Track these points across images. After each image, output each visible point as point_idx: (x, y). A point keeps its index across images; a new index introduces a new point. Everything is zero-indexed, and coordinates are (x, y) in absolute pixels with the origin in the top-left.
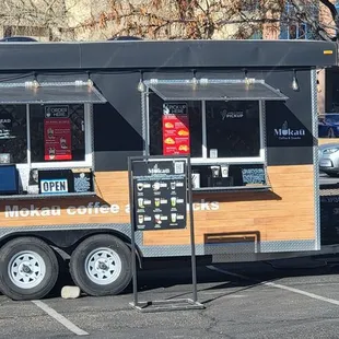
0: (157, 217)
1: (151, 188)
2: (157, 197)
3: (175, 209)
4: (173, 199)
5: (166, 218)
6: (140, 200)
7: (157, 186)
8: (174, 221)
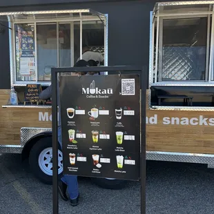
0: (96, 158)
1: (87, 116)
2: (95, 129)
3: (121, 149)
4: (119, 134)
5: (107, 161)
6: (72, 132)
7: (95, 113)
8: (120, 165)
